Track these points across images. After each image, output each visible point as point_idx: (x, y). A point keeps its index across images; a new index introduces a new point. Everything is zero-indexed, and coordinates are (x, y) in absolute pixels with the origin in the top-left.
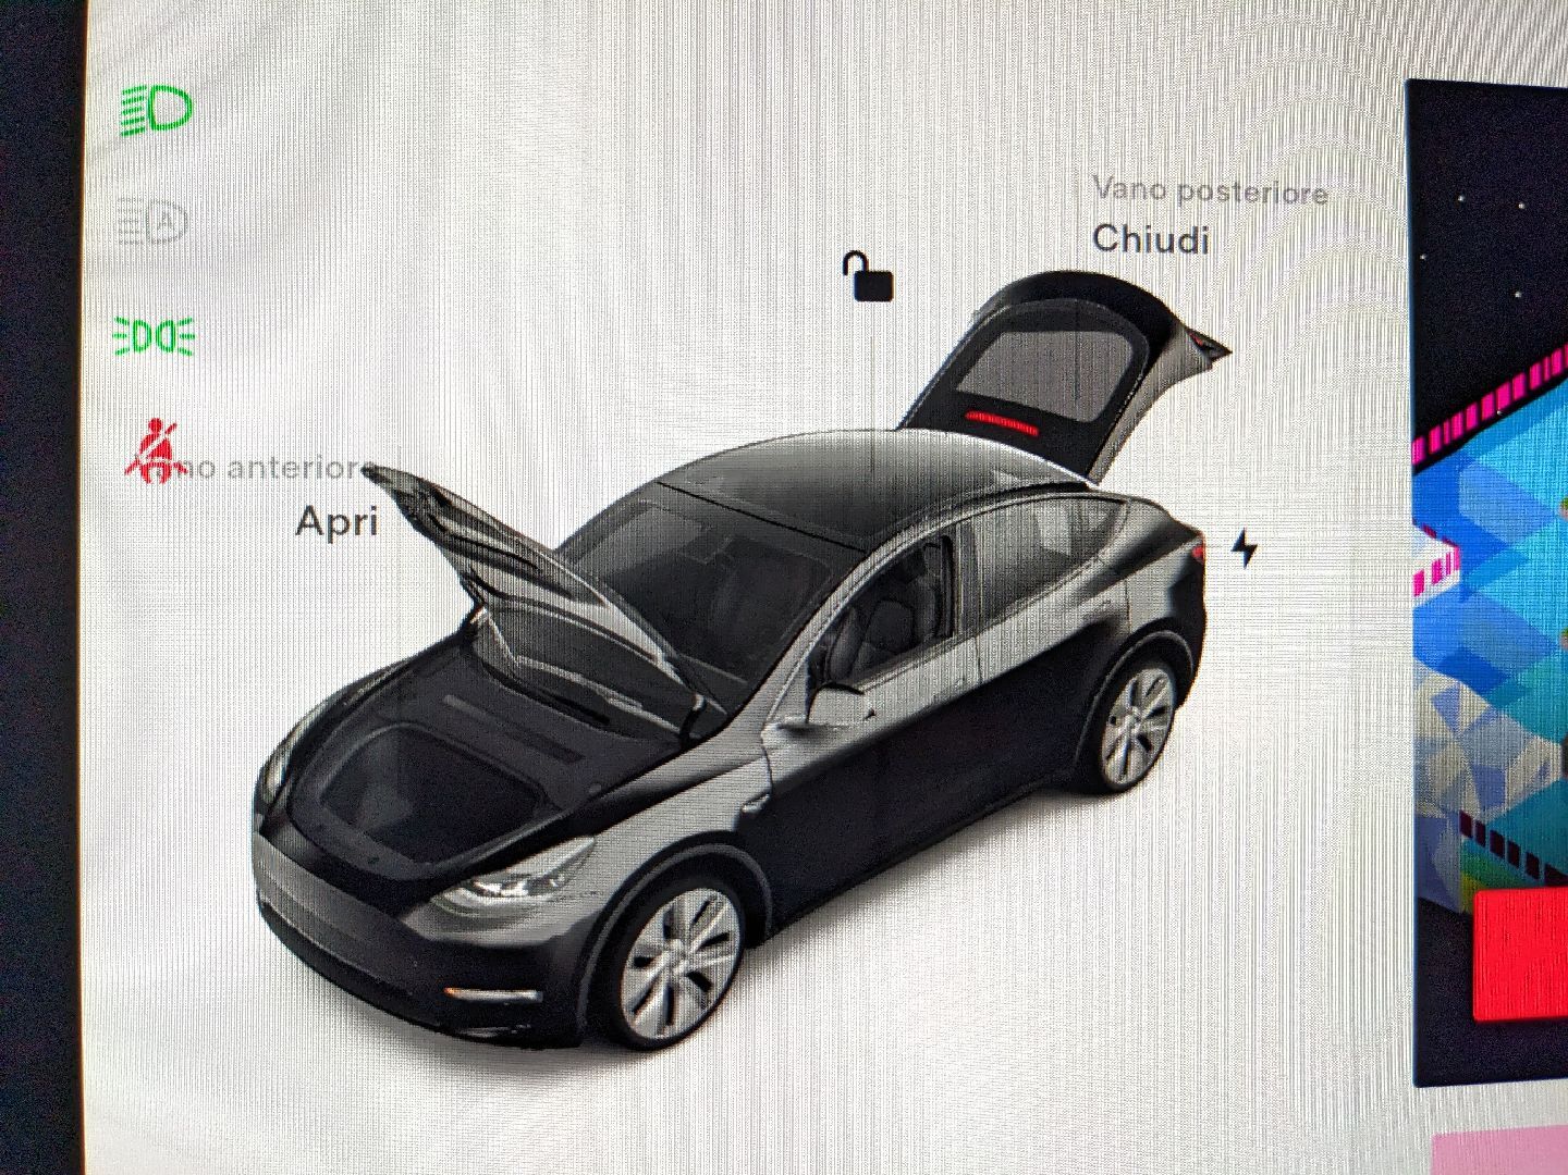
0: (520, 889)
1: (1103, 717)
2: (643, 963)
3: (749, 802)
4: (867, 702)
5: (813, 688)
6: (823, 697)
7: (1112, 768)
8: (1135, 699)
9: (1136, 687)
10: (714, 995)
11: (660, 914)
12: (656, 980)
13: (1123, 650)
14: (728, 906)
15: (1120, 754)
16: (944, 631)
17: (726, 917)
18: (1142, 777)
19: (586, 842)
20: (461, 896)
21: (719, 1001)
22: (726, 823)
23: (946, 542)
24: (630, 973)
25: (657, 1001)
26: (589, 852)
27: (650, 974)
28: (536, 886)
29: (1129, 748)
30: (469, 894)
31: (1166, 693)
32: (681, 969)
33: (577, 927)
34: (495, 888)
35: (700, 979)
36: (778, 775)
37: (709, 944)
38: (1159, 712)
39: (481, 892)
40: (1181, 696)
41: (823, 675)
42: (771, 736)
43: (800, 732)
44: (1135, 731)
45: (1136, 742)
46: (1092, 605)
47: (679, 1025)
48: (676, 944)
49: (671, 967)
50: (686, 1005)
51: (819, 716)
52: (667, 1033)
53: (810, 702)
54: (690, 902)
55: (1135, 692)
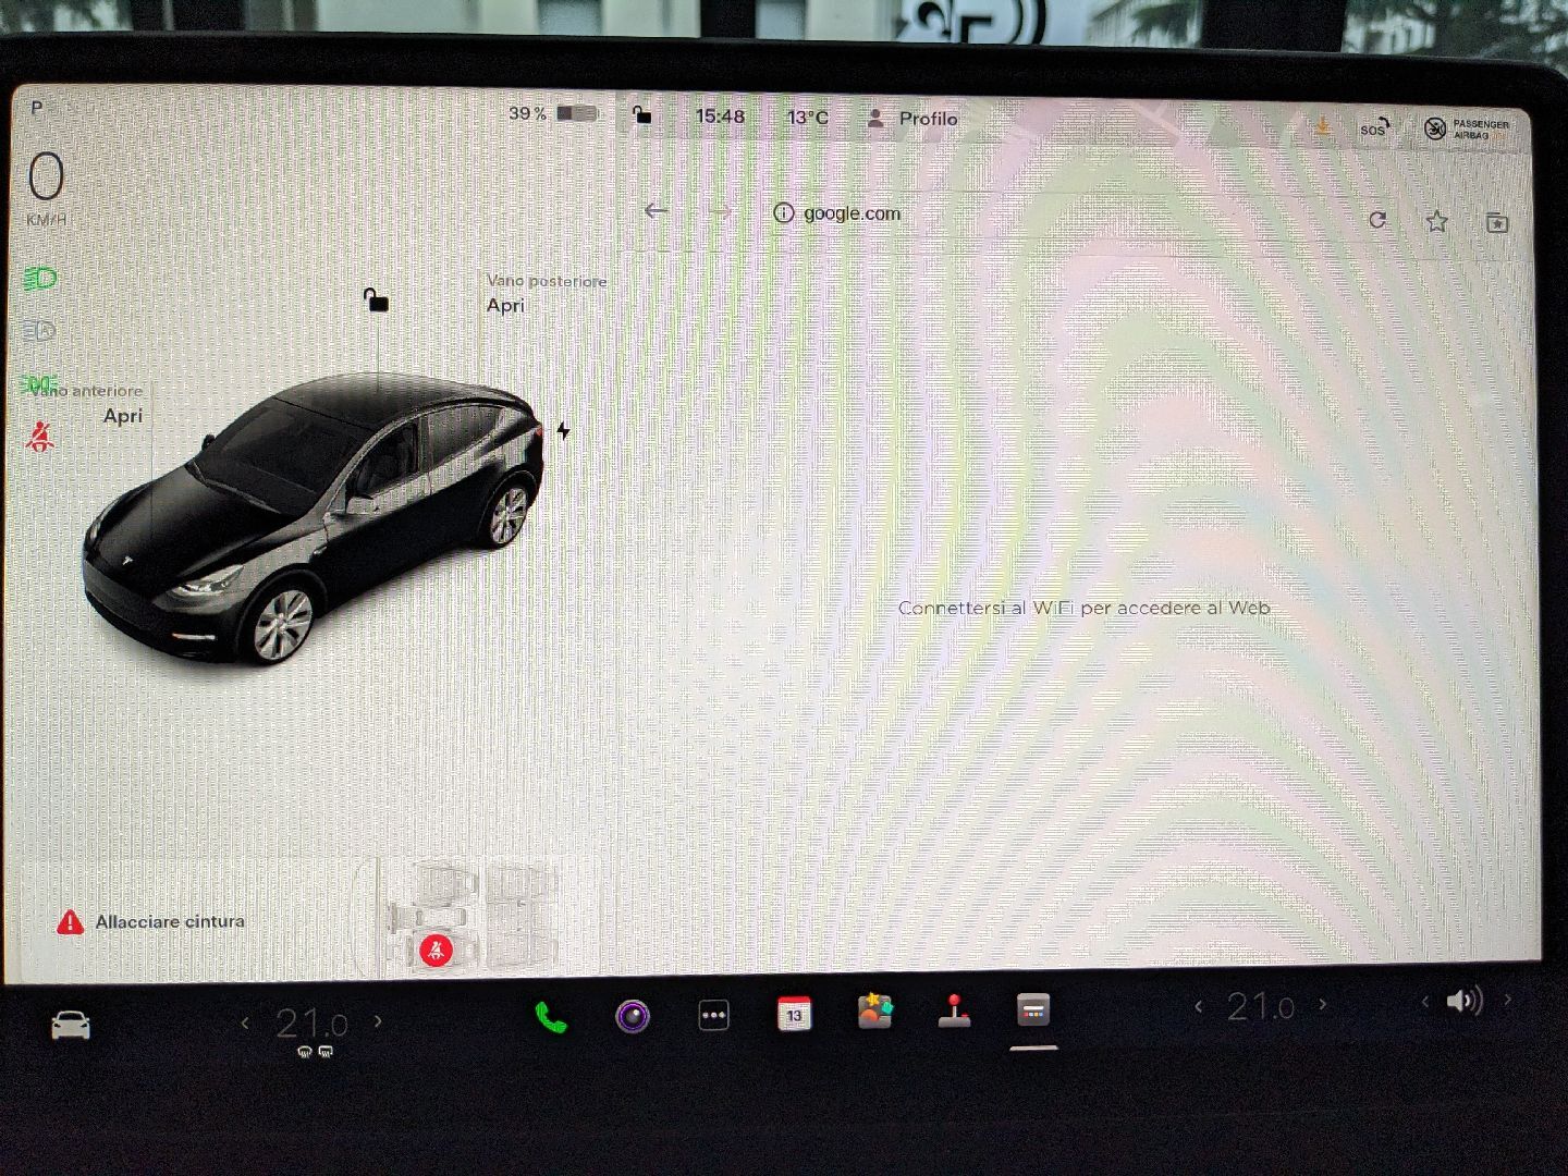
0: (208, 588)
1: (492, 510)
2: (266, 623)
3: (318, 549)
4: (374, 503)
5: (348, 498)
6: (353, 501)
7: (496, 536)
8: (507, 503)
9: (508, 497)
10: (299, 640)
11: (273, 601)
12: (272, 632)
13: (502, 479)
14: (306, 599)
15: (500, 529)
16: (412, 469)
17: (305, 603)
18: (511, 540)
19: (239, 567)
20: (180, 590)
21: (302, 643)
22: (305, 560)
23: (414, 427)
24: (258, 628)
25: (272, 642)
26: (239, 571)
27: (268, 630)
28: (215, 587)
29: (505, 526)
30: (184, 590)
31: (523, 501)
32: (284, 626)
33: (235, 606)
34: (196, 587)
35: (293, 632)
36: (331, 536)
37: (295, 617)
38: (520, 509)
39: (189, 589)
40: (530, 501)
41: (354, 489)
42: (327, 518)
43: (342, 517)
44: (508, 518)
45: (508, 524)
46: (487, 457)
47: (282, 654)
48: (281, 616)
49: (278, 626)
50: (286, 645)
51: (351, 511)
52: (277, 657)
53: (347, 503)
54: (288, 596)
55: (507, 500)
